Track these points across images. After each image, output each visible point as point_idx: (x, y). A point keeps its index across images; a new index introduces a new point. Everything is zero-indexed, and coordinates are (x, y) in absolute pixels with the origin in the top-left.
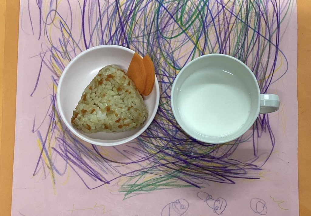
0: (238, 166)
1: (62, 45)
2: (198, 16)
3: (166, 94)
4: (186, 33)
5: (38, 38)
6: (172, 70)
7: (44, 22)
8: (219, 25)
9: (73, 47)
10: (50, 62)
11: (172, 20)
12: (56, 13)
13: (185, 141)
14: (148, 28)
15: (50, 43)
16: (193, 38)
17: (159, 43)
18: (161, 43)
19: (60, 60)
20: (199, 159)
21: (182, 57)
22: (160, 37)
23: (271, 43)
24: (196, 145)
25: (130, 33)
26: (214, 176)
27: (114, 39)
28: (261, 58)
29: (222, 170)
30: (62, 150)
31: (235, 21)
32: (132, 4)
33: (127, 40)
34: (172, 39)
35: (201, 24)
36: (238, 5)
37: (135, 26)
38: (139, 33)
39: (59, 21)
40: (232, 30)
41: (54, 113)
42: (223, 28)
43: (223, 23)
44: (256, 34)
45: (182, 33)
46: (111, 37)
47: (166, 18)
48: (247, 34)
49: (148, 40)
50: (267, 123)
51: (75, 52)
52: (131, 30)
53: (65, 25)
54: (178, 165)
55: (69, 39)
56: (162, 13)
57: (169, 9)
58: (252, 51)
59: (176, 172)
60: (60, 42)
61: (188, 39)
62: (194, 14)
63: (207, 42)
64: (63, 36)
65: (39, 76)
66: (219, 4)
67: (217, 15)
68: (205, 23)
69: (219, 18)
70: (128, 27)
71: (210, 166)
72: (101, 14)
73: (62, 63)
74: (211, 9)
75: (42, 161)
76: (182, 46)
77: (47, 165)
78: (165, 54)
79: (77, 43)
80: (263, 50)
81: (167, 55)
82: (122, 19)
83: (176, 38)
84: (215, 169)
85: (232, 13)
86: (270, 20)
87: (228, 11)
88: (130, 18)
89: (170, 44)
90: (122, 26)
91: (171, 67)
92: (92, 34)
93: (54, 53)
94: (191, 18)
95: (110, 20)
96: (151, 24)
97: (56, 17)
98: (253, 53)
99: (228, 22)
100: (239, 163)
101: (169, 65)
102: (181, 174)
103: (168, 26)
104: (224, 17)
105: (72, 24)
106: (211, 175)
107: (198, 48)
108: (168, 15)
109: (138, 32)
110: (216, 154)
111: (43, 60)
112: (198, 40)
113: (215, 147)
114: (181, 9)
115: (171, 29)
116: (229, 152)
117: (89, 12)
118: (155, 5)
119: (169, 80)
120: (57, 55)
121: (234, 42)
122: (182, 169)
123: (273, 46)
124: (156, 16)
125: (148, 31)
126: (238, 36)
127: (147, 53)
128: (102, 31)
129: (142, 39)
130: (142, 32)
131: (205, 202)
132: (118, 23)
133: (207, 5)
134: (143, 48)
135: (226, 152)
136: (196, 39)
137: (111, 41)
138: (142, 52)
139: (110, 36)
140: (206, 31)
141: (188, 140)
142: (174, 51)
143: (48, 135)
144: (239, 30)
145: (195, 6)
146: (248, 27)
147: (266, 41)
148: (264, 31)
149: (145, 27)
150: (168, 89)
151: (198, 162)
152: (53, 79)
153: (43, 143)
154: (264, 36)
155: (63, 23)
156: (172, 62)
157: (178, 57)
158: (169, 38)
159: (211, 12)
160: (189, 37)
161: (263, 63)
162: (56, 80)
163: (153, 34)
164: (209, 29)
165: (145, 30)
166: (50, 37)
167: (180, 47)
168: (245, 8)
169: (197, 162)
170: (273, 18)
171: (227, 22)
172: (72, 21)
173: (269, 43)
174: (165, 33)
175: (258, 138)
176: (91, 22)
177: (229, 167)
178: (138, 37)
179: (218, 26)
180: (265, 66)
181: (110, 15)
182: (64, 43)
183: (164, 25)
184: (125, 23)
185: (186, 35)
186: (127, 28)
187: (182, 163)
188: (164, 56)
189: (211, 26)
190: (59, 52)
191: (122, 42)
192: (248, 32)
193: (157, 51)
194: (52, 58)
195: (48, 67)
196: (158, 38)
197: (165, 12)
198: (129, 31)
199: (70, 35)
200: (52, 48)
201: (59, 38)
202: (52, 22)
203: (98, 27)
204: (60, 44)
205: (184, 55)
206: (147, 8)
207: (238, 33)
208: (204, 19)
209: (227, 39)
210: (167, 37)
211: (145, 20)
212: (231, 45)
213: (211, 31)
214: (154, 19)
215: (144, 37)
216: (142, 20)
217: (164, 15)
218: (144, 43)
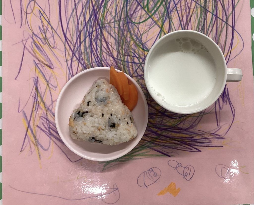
0: (204, 135)
1: (42, 32)
2: (163, 3)
3: (137, 73)
4: (152, 18)
5: (20, 27)
6: (141, 51)
7: (24, 11)
8: (181, 10)
9: (52, 34)
10: (32, 48)
11: (139, 7)
12: (36, 3)
13: (155, 115)
14: (118, 15)
15: (31, 31)
16: (158, 23)
17: (128, 27)
18: (131, 27)
19: (41, 46)
20: (168, 131)
21: (150, 40)
22: (129, 22)
23: (228, 24)
24: (165, 118)
25: (102, 19)
26: (182, 146)
27: (89, 25)
28: (219, 38)
29: (189, 140)
30: (45, 127)
33: (100, 25)
34: (141, 24)
35: (165, 10)
37: (107, 13)
38: (111, 19)
39: (39, 11)
40: (193, 14)
41: (37, 94)
42: (185, 13)
43: (185, 9)
44: (214, 17)
45: (148, 18)
46: (86, 24)
47: (134, 5)
48: (206, 17)
49: (119, 25)
50: (227, 96)
51: (53, 38)
52: (103, 16)
53: (43, 14)
54: (150, 137)
55: (48, 27)
56: (131, 1)
58: (211, 32)
59: (148, 143)
60: (40, 29)
61: (155, 24)
62: (159, 1)
63: (171, 26)
64: (42, 24)
65: (22, 61)
67: (179, 2)
68: (168, 9)
69: (181, 4)
70: (100, 14)
71: (178, 137)
72: (76, 3)
73: (43, 49)
75: (28, 138)
76: (149, 29)
77: (32, 141)
78: (135, 38)
79: (55, 30)
80: (221, 31)
82: (95, 7)
83: (143, 23)
84: (183, 139)
86: (226, 4)
88: (102, 6)
90: (95, 13)
91: (140, 49)
92: (69, 21)
93: (35, 40)
94: (157, 5)
95: (85, 9)
97: (35, 7)
98: (212, 34)
99: (189, 7)
100: (204, 133)
101: (138, 47)
102: (152, 145)
103: (136, 12)
104: (185, 3)
105: (50, 13)
106: (180, 145)
107: (163, 31)
108: (136, 2)
109: (109, 18)
110: (183, 126)
111: (25, 46)
112: (163, 24)
113: (182, 119)
115: (139, 15)
116: (195, 123)
117: (65, 2)
119: (139, 61)
120: (38, 41)
121: (195, 25)
122: (154, 141)
123: (230, 27)
124: (125, 4)
125: (118, 17)
126: (199, 19)
127: (118, 36)
128: (77, 18)
129: (113, 25)
130: (113, 18)
131: (176, 170)
132: (92, 10)
134: (115, 32)
135: (192, 123)
136: (161, 23)
137: (86, 27)
138: (114, 37)
139: (85, 22)
140: (170, 16)
141: (158, 114)
142: (142, 34)
143: (32, 114)
144: (199, 14)
146: (207, 11)
147: (224, 23)
148: (221, 14)
149: (115, 14)
150: (138, 69)
151: (168, 134)
152: (34, 63)
153: (28, 122)
154: (222, 19)
155: (42, 12)
156: (141, 44)
157: (146, 40)
158: (137, 23)
160: (155, 22)
161: (221, 42)
162: (38, 64)
163: (123, 20)
164: (173, 14)
165: (116, 16)
166: (31, 25)
167: (147, 31)
169: (166, 134)
170: (229, 2)
172: (50, 10)
173: (226, 24)
174: (134, 19)
175: (220, 110)
176: (67, 10)
177: (195, 137)
178: (110, 23)
179: (180, 11)
180: (223, 45)
181: (84, 4)
182: (44, 30)
183: (132, 11)
184: (97, 10)
185: (153, 20)
186: (100, 16)
187: (153, 135)
188: (133, 40)
189: (173, 11)
190: (39, 38)
191: (96, 28)
192: (207, 15)
193: (127, 34)
194: (33, 44)
195: (30, 53)
196: (128, 23)
198: (102, 18)
199: (49, 23)
200: (32, 35)
201: (39, 26)
202: (32, 11)
203: (74, 15)
204: (40, 31)
205: (151, 38)
207: (198, 17)
208: (168, 5)
209: (188, 22)
210: (136, 22)
211: (115, 8)
212: (193, 28)
213: (174, 15)
214: (123, 6)
215: (115, 23)
216: (112, 7)
217: (133, 2)
218: (116, 28)
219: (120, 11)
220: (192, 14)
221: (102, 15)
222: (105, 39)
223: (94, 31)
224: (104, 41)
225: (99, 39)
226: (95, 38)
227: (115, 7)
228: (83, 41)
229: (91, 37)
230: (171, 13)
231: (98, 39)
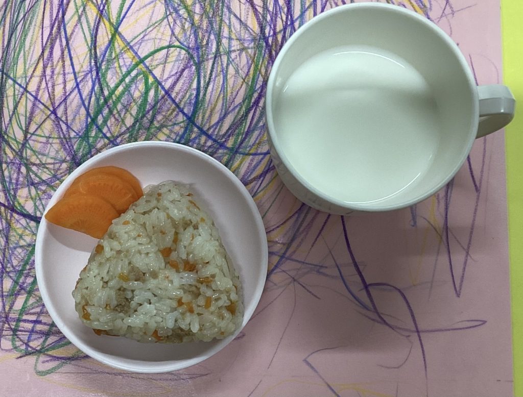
2: (109, 93)
8: (64, 74)
11: (167, 86)
14: (219, 69)
17: (196, 37)
18: (191, 37)
21: (145, 6)
22: (193, 49)
25: (259, 59)
31: (29, 81)
32: (255, 120)
33: (264, 44)
34: (167, 44)
35: (104, 75)
36: (22, 115)
37: (247, 74)
38: (238, 59)
40: (36, 62)
43: (55, 77)
45: (146, 57)
47: (180, 90)
48: (3, 53)
49: (219, 43)
52: (257, 66)
56: (188, 102)
57: (174, 110)
61: (132, 44)
62: (119, 98)
63: (92, 35)
66: (64, 119)
67: (69, 95)
68: (96, 79)
69: (64, 88)
70: (263, 71)
74: (81, 107)
76: (145, 30)
78: (182, 12)
81: (180, 10)
83: (159, 47)
85: (36, 98)
87: (43, 104)
88: (259, 92)
89: (173, 33)
94: (124, 88)
96: (213, 76)
99: (44, 80)
103: (176, 73)
104: (54, 89)
107: (111, 24)
109: (242, 62)
112: (111, 42)
114: (147, 110)
115: (169, 67)
118: (203, 118)
121: (32, 36)
124: (201, 94)
125: (220, 63)
126: (23, 49)
127: (221, 16)
129: (232, 45)
130: (233, 60)
133: (90, 117)
134: (230, 27)
136: (116, 44)
138: (232, 16)
140: (93, 61)
142: (162, 20)
144: (21, 61)
145: (117, 116)
149: (227, 72)
157: (154, 7)
158: (174, 46)
159: (80, 102)
160: (131, 47)
164: (86, 64)
165: (225, 65)
167: (151, 26)
168: (7, 109)
171: (47, 79)
174: (182, 58)
178: (243, 49)
179: (67, 71)
183: (185, 76)
185: (136, 53)
186: (265, 68)
188: (186, 7)
189: (83, 71)
191: (277, 38)
193: (201, 20)
196: (198, 49)
197: (182, 103)
205: (143, 10)
206: (222, 111)
207: (24, 55)
208: (97, 87)
209: (48, 43)
210: (178, 49)
211: (227, 85)
212: (39, 30)
213: (81, 62)
214: (206, 89)
215: (227, 50)
216: (233, 87)
217: (183, 97)
218: (228, 36)
219: (216, 77)
220: (38, 63)
221: (261, 69)
222: (255, 11)
223: (280, 31)
224: (257, 7)
225: (269, 11)
226: (280, 16)
227: (227, 88)
228: (309, 7)
229: (289, 17)
230: (89, 67)
231: (271, 13)
